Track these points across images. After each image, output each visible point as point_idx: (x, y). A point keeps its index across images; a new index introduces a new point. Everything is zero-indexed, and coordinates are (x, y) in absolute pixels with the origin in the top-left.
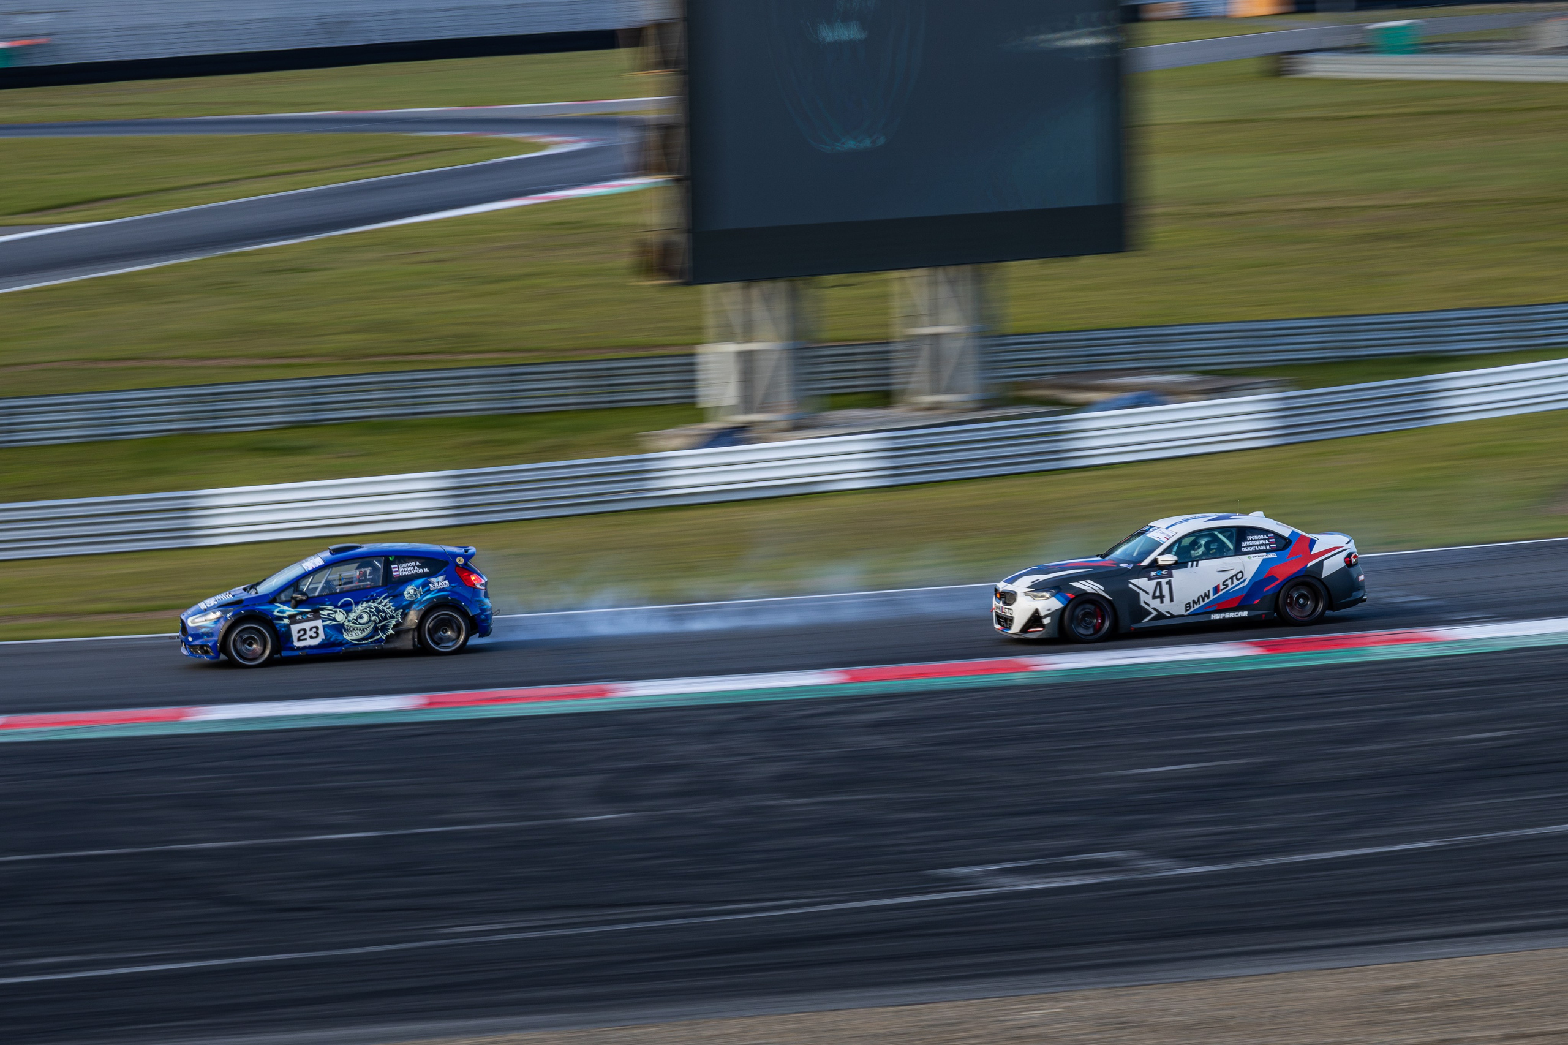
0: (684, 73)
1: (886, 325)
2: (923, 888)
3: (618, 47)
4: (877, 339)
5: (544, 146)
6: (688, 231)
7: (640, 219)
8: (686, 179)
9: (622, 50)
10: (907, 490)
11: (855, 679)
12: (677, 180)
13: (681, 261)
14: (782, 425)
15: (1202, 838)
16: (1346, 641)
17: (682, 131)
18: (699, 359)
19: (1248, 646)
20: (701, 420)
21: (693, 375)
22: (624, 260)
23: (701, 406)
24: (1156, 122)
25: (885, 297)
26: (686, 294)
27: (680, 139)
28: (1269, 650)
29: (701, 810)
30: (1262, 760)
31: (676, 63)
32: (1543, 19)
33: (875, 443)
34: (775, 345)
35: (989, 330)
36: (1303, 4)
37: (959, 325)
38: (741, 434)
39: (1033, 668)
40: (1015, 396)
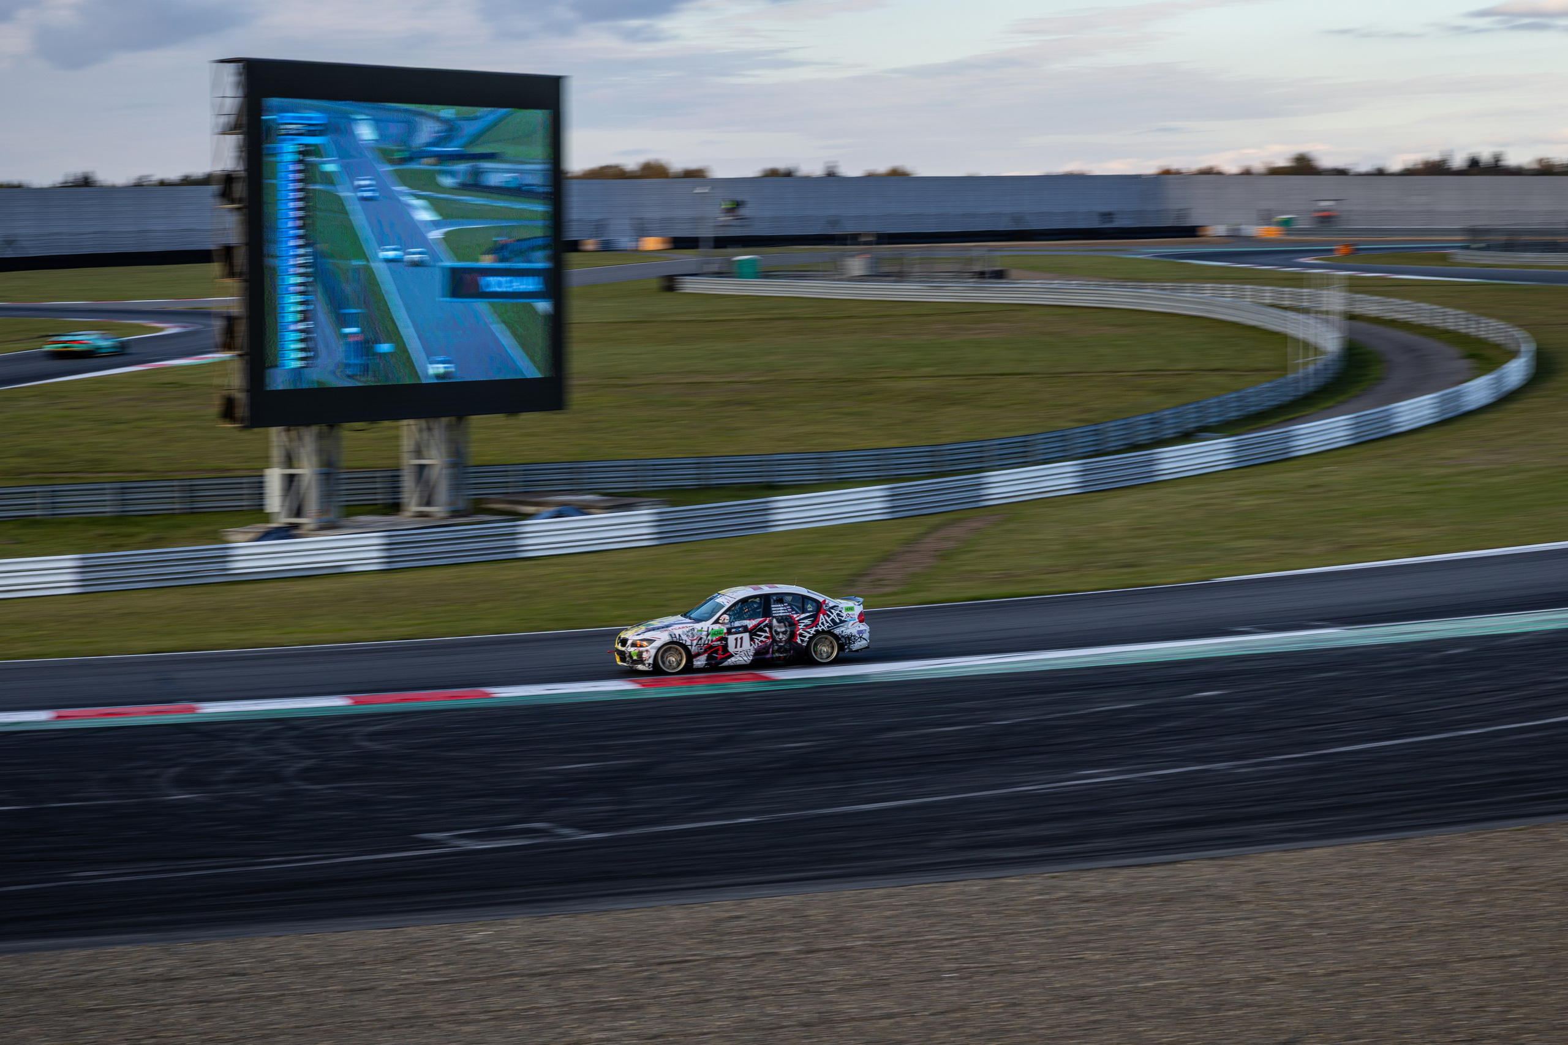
0: (246, 281)
1: (397, 458)
2: (413, 846)
3: (213, 262)
4: (388, 467)
5: (162, 329)
6: (248, 391)
7: (224, 381)
8: (246, 354)
9: (216, 264)
10: (401, 572)
11: (357, 703)
12: (240, 355)
13: (241, 411)
14: (312, 527)
15: (604, 814)
16: (694, 680)
17: (244, 321)
18: (267, 479)
19: (630, 683)
20: (268, 522)
21: (262, 490)
22: (215, 408)
23: (268, 511)
24: (575, 322)
25: (397, 438)
26: (247, 435)
27: (242, 329)
28: (643, 686)
29: (252, 792)
30: (647, 761)
31: (241, 274)
32: (853, 256)
33: (374, 539)
34: (307, 470)
35: (458, 463)
36: (680, 243)
37: (436, 459)
38: (287, 532)
39: (487, 695)
40: (477, 508)
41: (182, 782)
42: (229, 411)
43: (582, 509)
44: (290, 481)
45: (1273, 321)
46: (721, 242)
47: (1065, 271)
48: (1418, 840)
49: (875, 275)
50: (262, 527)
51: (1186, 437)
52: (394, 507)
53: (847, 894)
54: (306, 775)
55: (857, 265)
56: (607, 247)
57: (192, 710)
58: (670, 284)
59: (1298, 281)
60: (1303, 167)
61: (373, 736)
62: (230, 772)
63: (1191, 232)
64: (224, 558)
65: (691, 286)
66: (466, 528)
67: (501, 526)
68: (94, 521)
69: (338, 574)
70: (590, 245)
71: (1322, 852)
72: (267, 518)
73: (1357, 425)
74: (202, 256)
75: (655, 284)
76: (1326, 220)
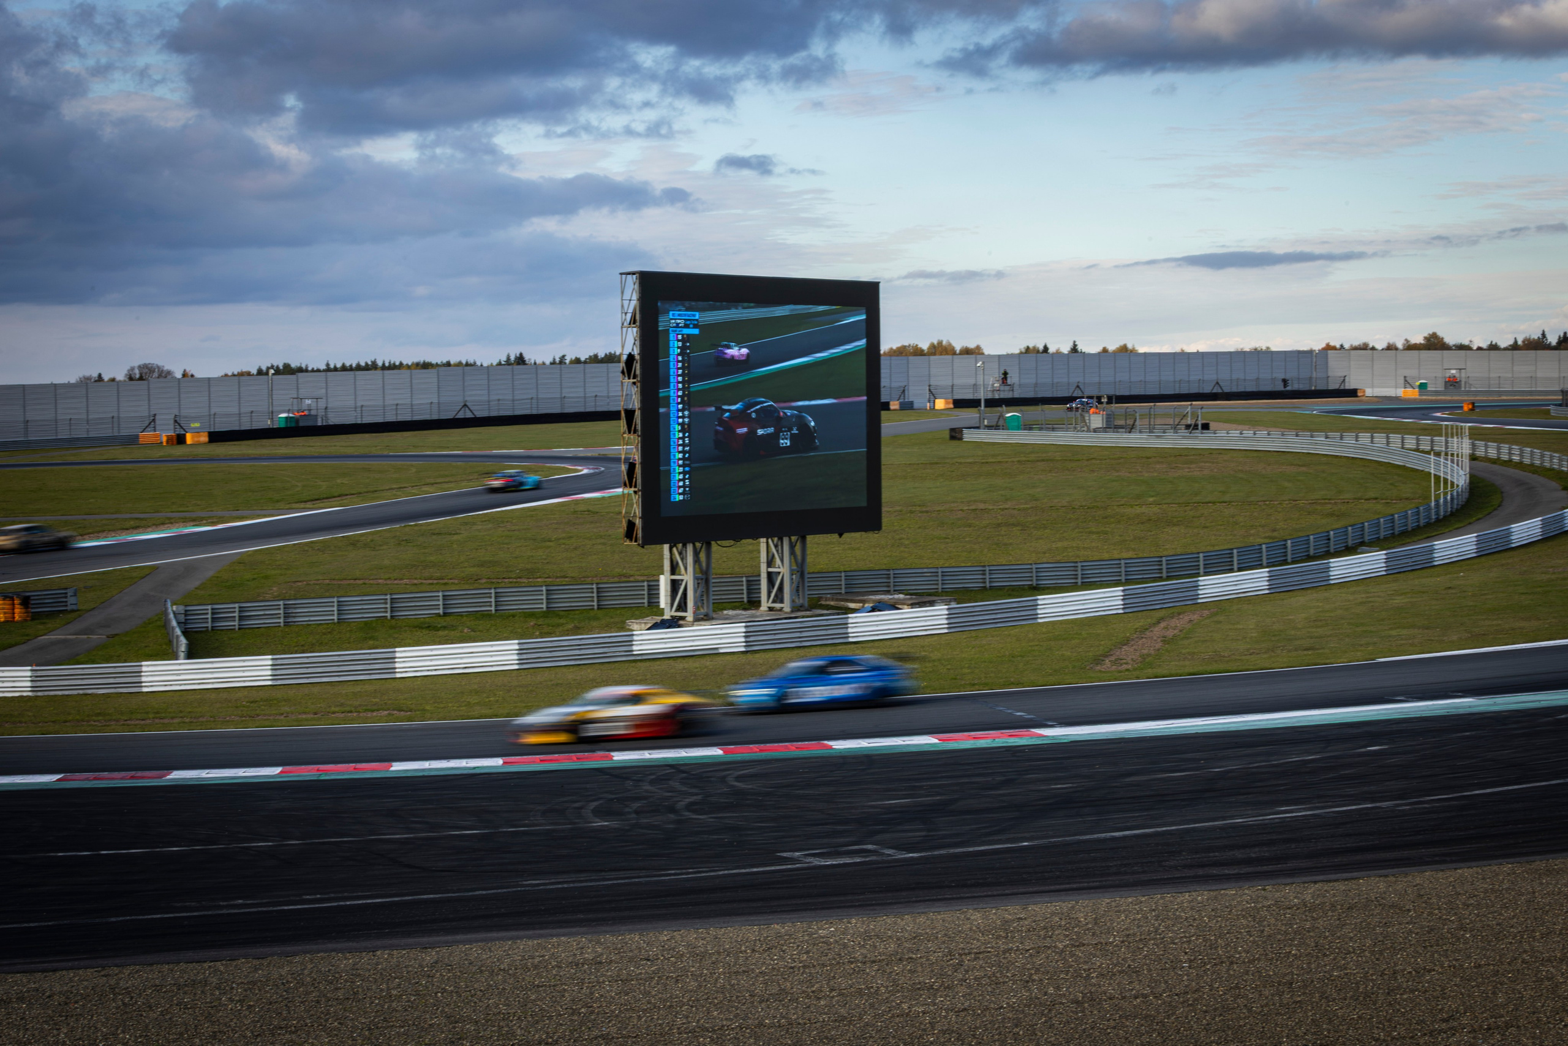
0: (643, 436)
1: (755, 566)
3: (619, 420)
4: (749, 574)
5: (578, 471)
6: (644, 517)
7: (627, 509)
8: (643, 491)
9: (620, 422)
10: (759, 653)
11: (729, 753)
12: (637, 491)
13: (639, 532)
14: (692, 619)
17: (641, 465)
18: (659, 583)
19: (932, 738)
20: (660, 615)
21: (656, 591)
23: (660, 607)
27: (639, 472)
31: (638, 431)
32: (1094, 412)
33: (740, 628)
34: (688, 577)
35: (800, 570)
36: (959, 404)
37: (783, 569)
38: (674, 623)
39: (830, 747)
40: (815, 604)
41: (598, 813)
42: (630, 532)
43: (894, 607)
44: (675, 585)
45: (1414, 462)
46: (991, 403)
47: (1253, 422)
48: (1540, 864)
49: (1110, 426)
50: (658, 619)
51: (1350, 550)
52: (754, 603)
53: (1104, 902)
54: (689, 807)
55: (1096, 420)
56: (907, 406)
57: (611, 758)
58: (955, 434)
59: (1434, 431)
60: (1434, 343)
61: (739, 778)
62: (636, 805)
63: (1353, 393)
64: (630, 643)
65: (969, 436)
66: (807, 620)
67: (835, 619)
68: (530, 615)
69: (713, 654)
70: (894, 405)
71: (1466, 872)
72: (661, 612)
73: (1479, 542)
74: (611, 416)
75: (947, 435)
76: (1452, 383)
